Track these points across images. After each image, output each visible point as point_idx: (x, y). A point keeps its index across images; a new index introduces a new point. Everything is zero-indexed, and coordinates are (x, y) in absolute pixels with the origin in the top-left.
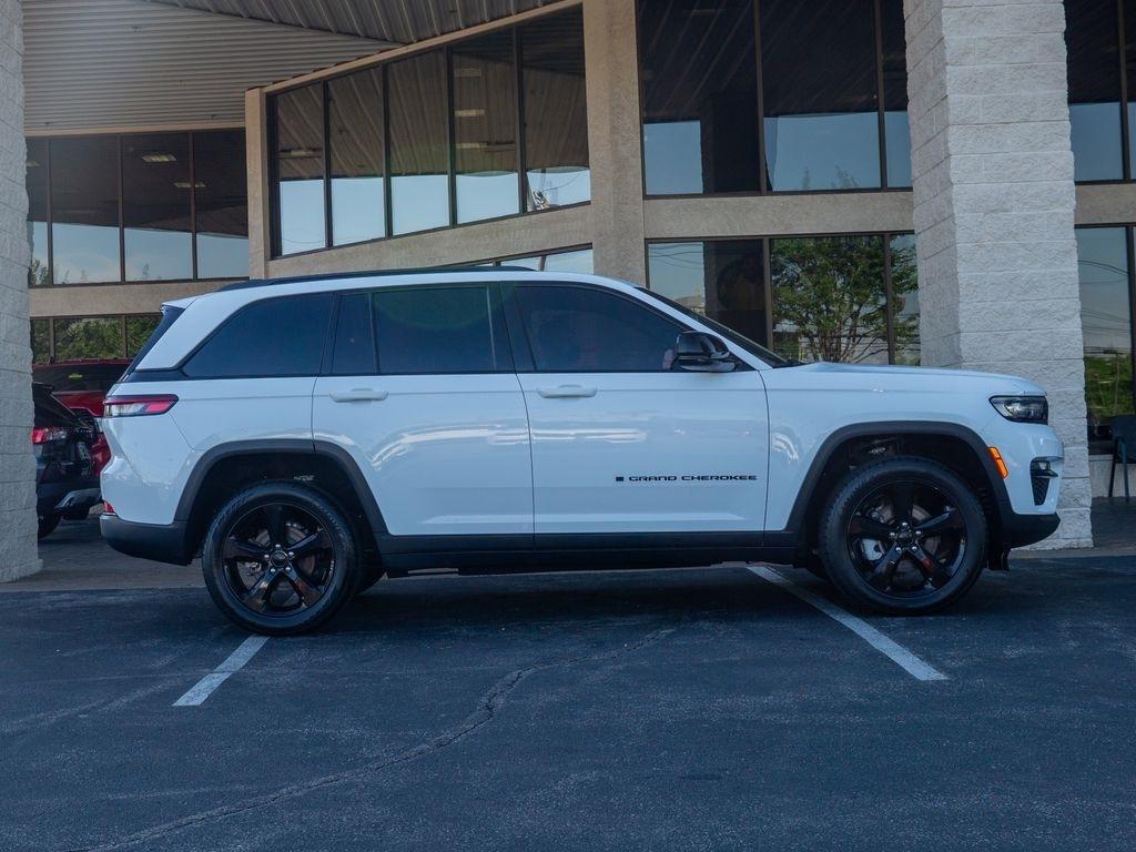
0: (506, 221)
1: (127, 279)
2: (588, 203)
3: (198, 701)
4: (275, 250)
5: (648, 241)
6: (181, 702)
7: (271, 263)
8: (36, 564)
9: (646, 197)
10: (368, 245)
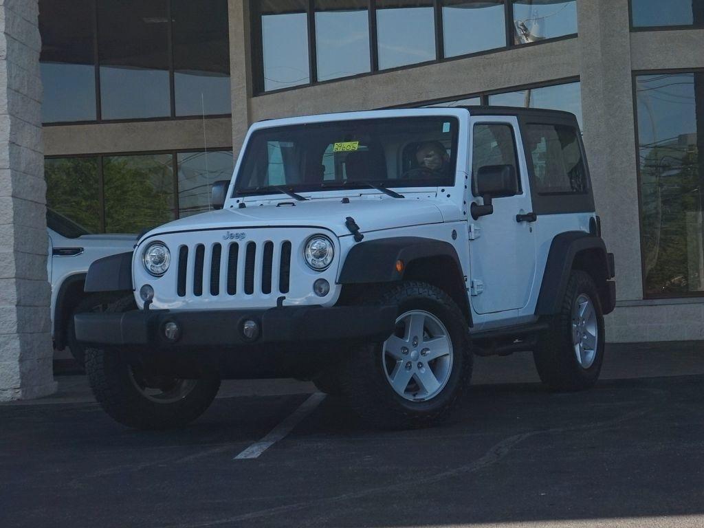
0: (493, 55)
1: (103, 118)
2: (575, 36)
3: (256, 455)
4: (257, 85)
5: (635, 73)
6: (240, 456)
7: (255, 100)
8: (52, 385)
9: (633, 29)
10: (353, 81)
